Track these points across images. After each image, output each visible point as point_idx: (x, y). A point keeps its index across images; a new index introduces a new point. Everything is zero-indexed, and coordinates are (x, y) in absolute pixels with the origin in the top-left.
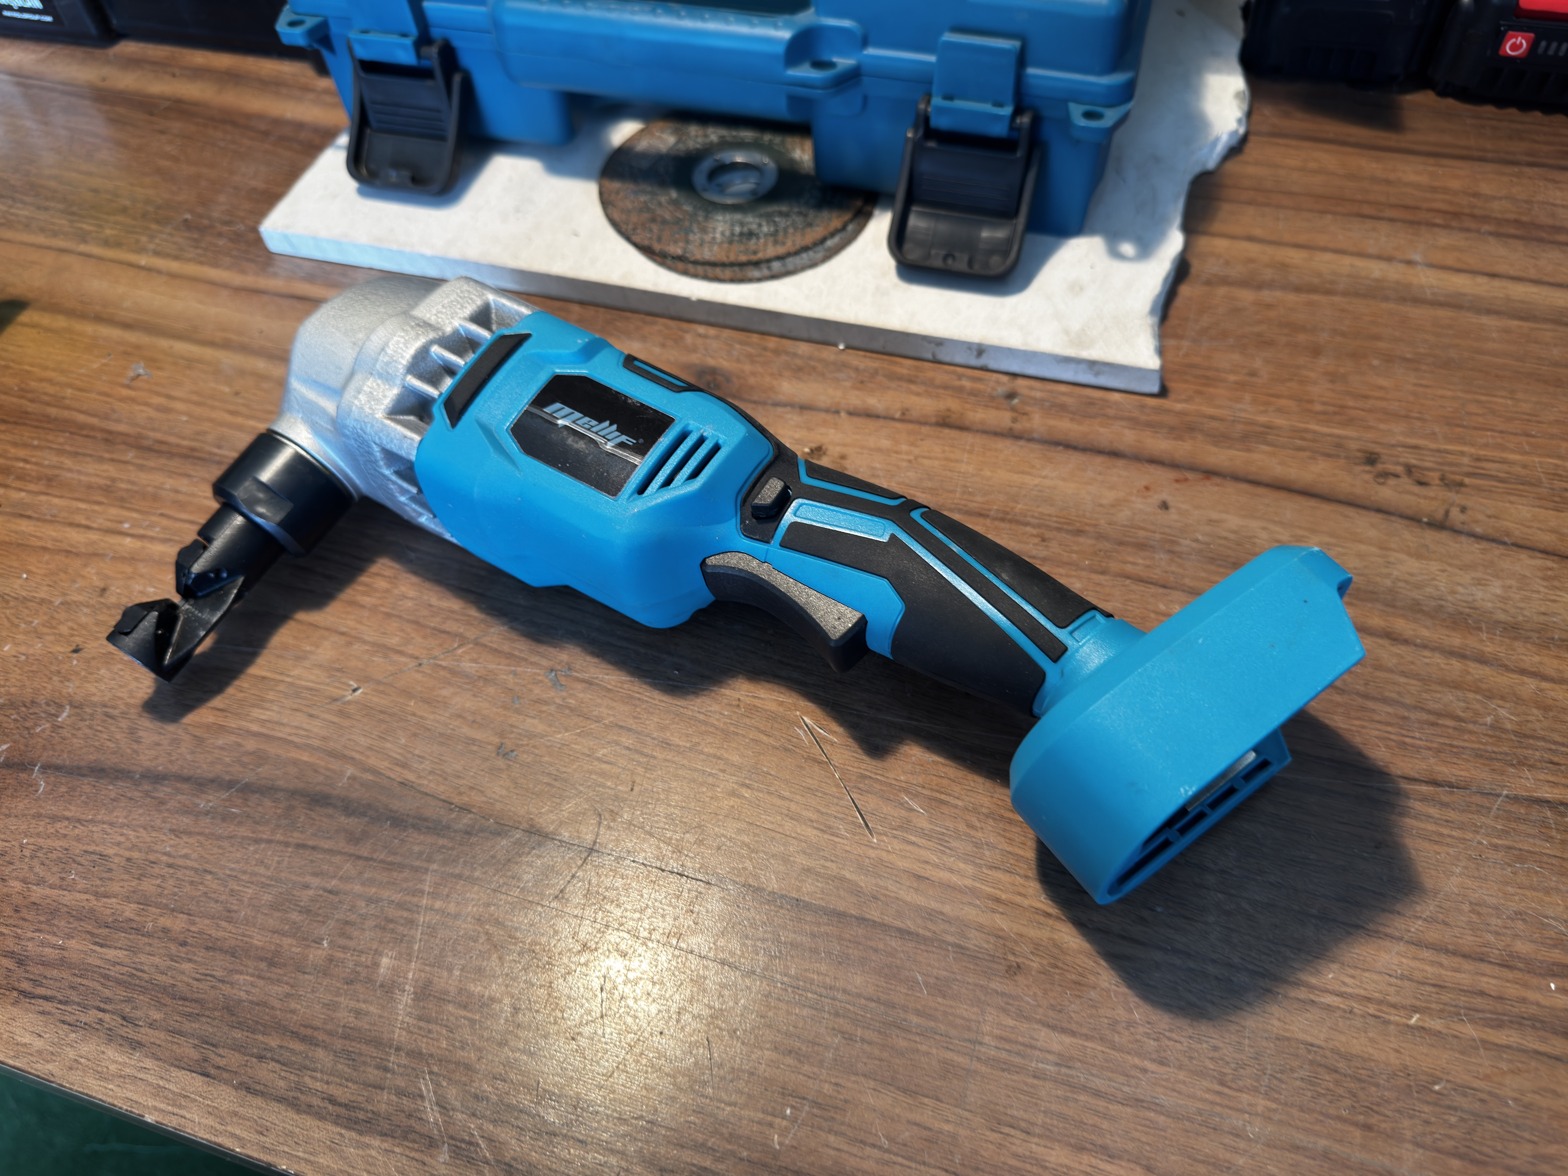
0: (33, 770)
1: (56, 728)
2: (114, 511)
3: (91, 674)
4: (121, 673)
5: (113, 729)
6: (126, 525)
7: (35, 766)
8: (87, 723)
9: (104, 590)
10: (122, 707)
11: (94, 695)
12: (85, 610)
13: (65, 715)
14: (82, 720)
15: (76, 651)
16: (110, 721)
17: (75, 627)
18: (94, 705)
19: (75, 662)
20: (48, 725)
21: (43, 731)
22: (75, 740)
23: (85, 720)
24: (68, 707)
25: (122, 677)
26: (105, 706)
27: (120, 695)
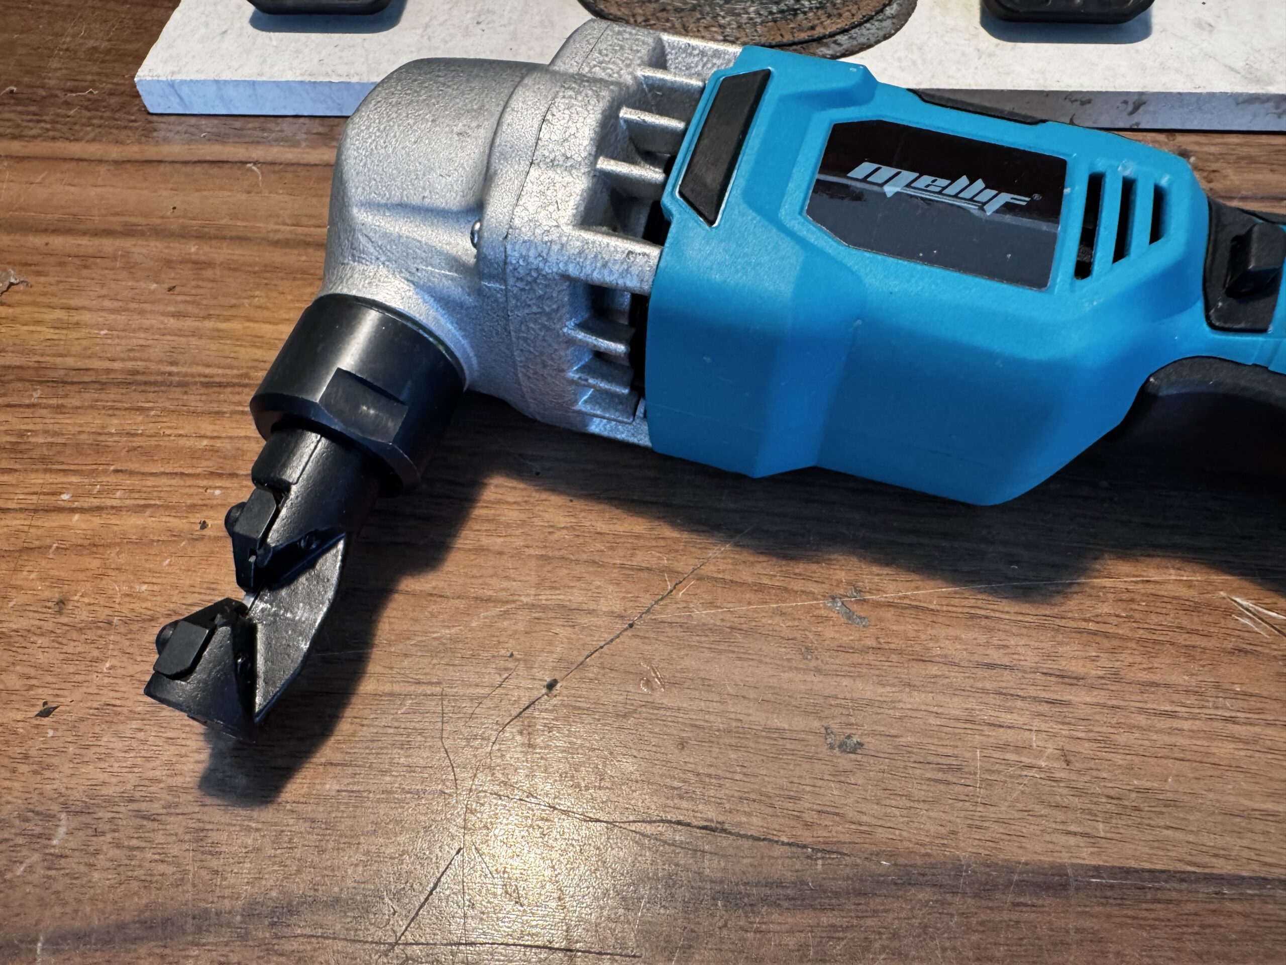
0: (33, 951)
1: (53, 860)
2: (37, 480)
3: (87, 747)
4: (141, 735)
5: (160, 838)
6: (65, 497)
7: (35, 941)
8: (108, 837)
9: (61, 603)
10: (164, 795)
11: (104, 783)
12: (40, 641)
13: (62, 831)
14: (97, 833)
15: (46, 713)
16: (149, 825)
17: (32, 672)
18: (110, 802)
19: (51, 733)
20: (36, 857)
21: (30, 869)
22: (96, 876)
23: (103, 833)
24: (63, 816)
25: (144, 742)
26: (131, 800)
27: (151, 774)
